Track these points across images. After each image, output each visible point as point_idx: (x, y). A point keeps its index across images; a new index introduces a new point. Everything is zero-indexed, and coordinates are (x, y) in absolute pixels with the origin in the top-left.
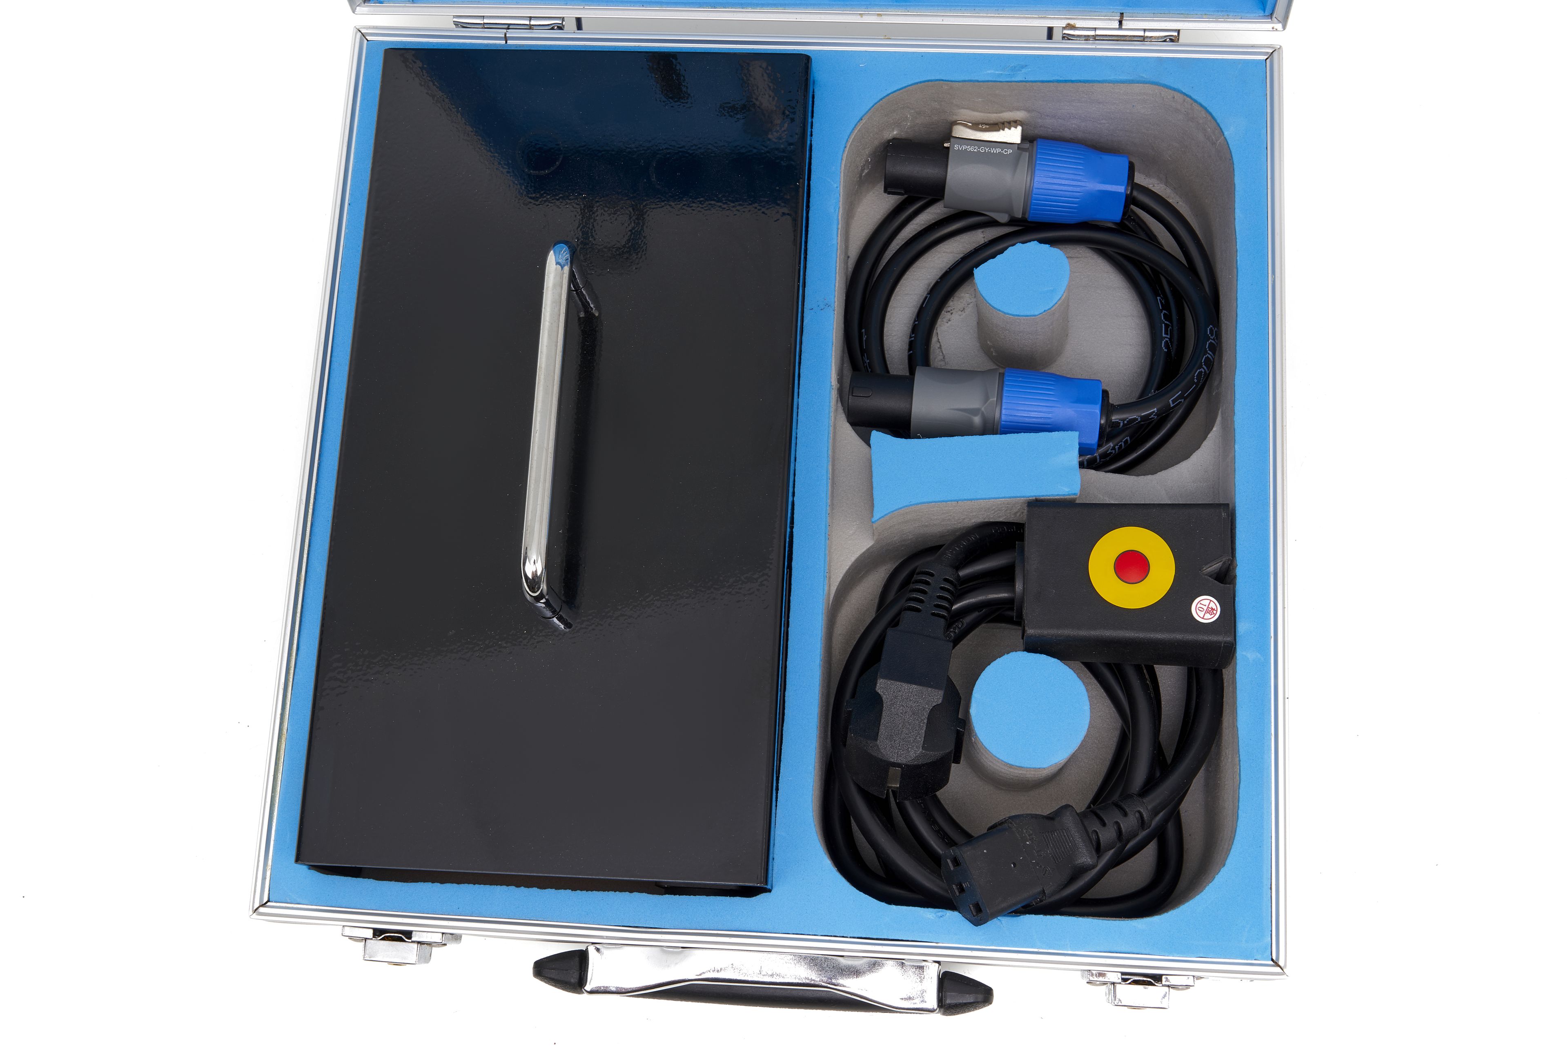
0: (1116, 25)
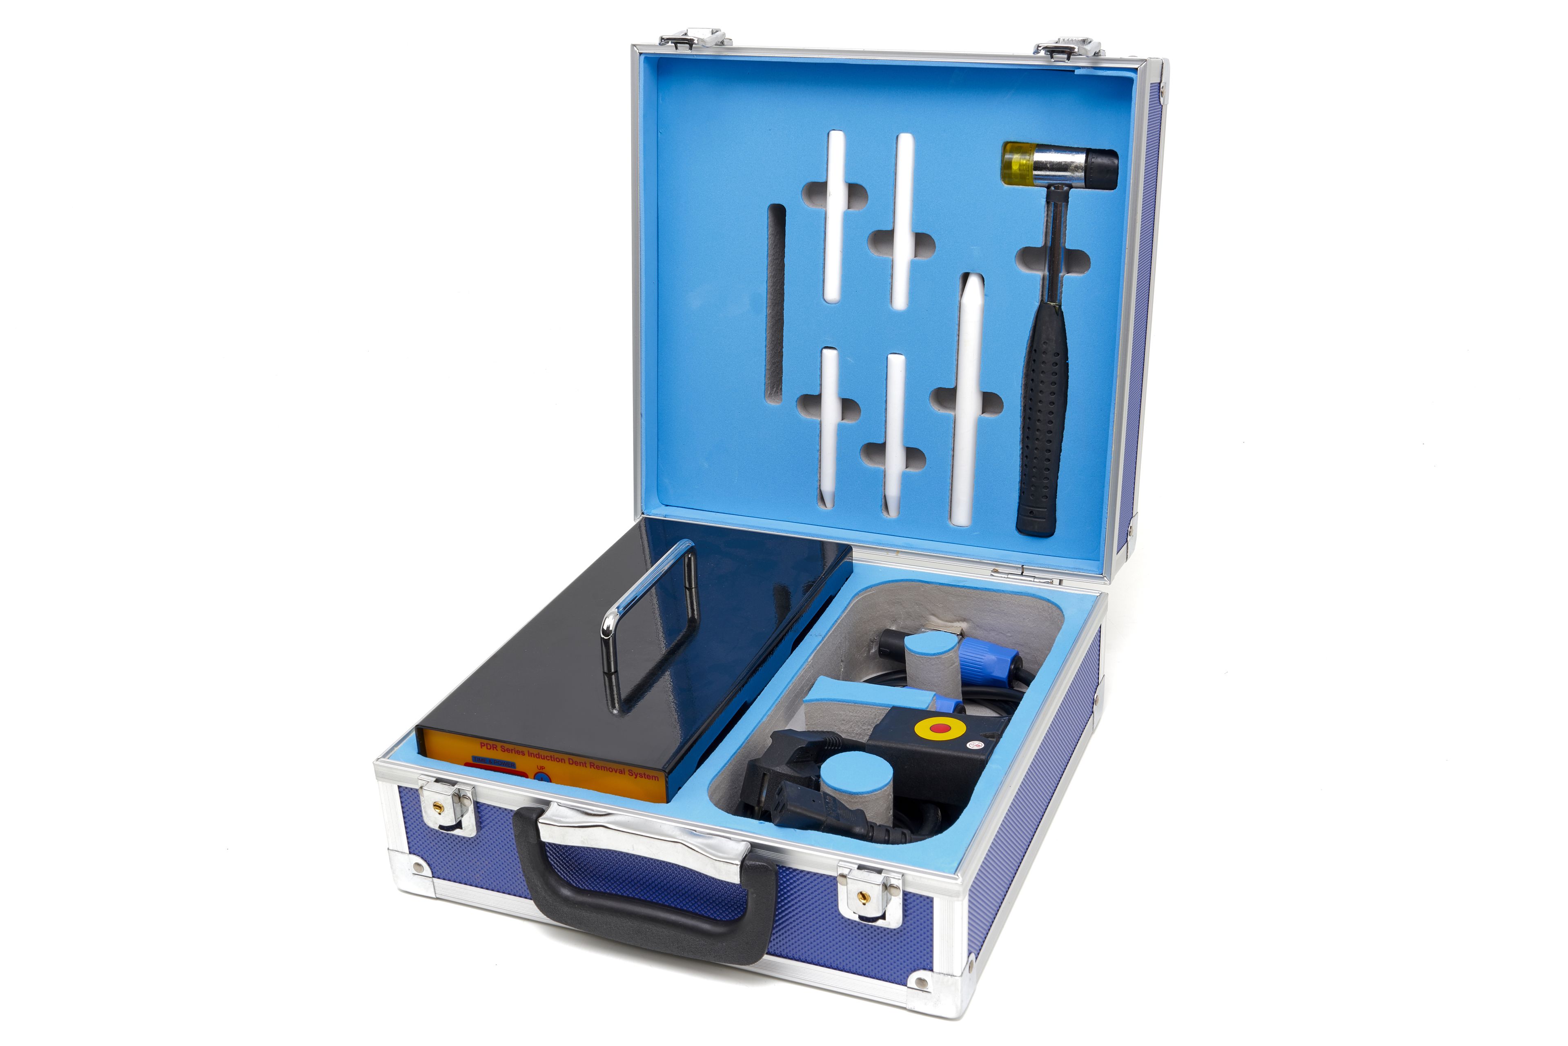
0: (1020, 572)
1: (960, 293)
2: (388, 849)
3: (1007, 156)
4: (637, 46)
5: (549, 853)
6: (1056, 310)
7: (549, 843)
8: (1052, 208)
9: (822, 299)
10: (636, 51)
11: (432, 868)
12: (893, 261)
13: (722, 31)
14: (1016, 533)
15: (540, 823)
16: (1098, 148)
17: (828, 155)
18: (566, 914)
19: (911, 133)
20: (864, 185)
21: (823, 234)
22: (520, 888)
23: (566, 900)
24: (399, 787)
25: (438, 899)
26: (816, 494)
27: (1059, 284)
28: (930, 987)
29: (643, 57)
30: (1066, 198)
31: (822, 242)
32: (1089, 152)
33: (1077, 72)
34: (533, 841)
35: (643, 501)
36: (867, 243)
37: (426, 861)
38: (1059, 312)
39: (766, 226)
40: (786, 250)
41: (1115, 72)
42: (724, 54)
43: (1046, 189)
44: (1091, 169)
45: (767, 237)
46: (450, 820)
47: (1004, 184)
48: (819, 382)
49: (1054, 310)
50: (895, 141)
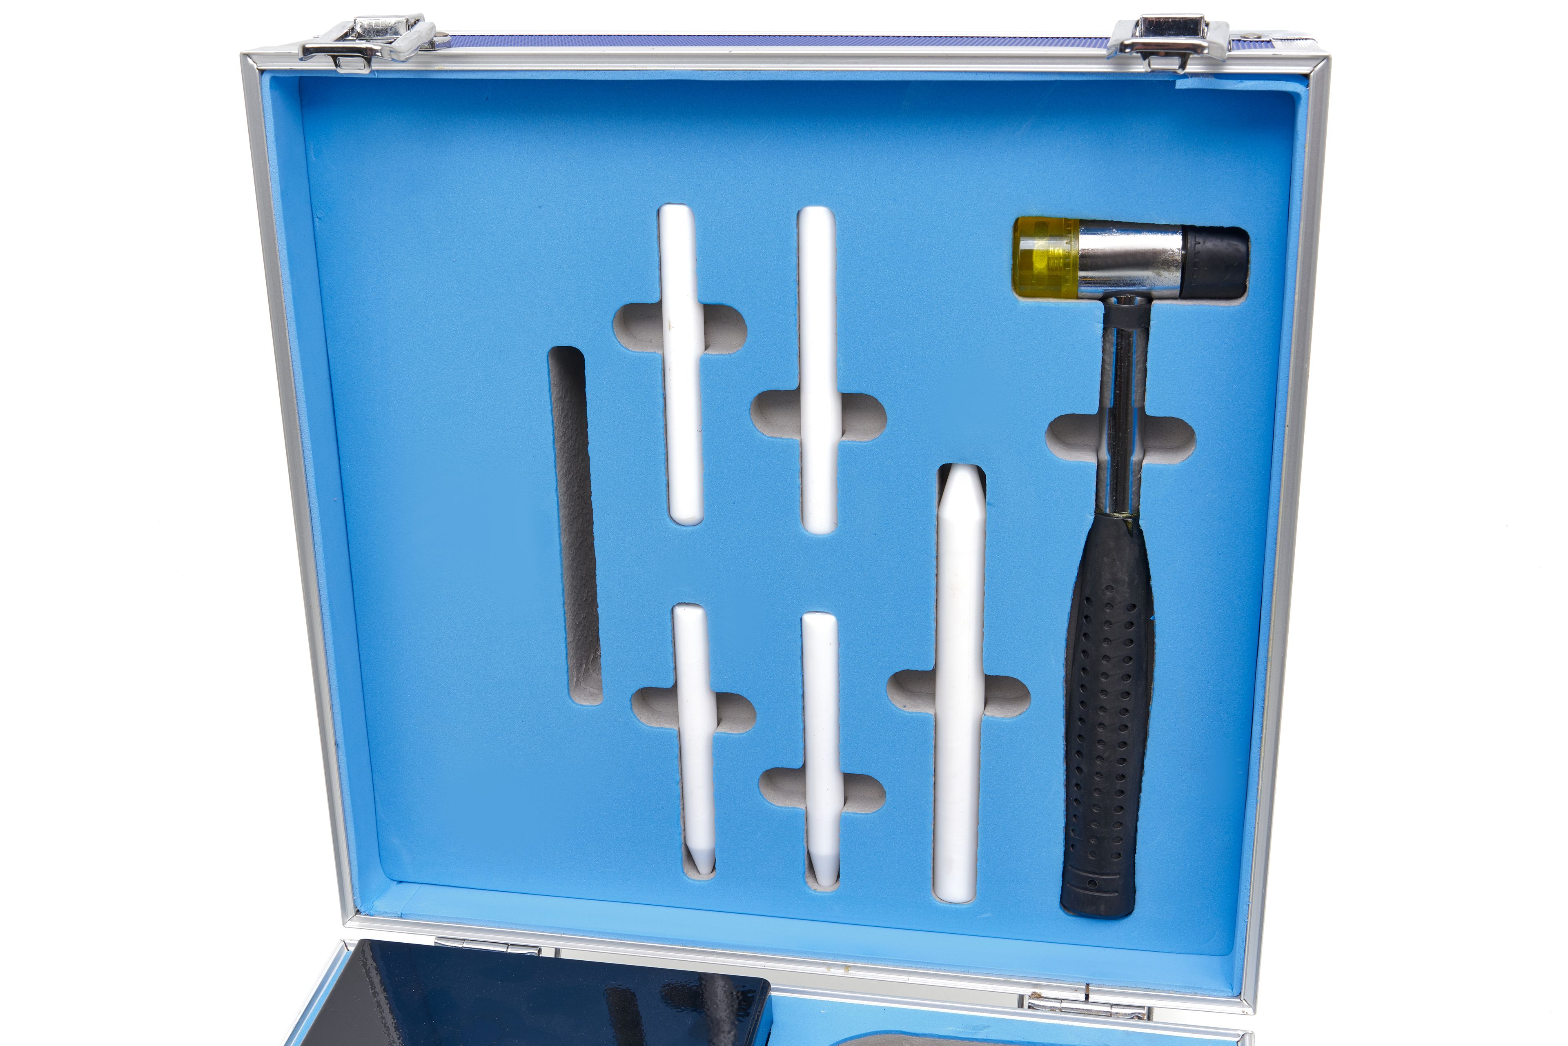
0: (1082, 997)
1: (937, 500)
3: (1026, 244)
4: (253, 57)
6: (1128, 528)
8: (1113, 338)
9: (668, 519)
10: (252, 67)
12: (801, 444)
13: (428, 19)
14: (1061, 913)
16: (1208, 224)
17: (660, 251)
19: (826, 205)
20: (736, 307)
21: (661, 399)
26: (680, 856)
27: (1131, 477)
29: (267, 78)
30: (1143, 320)
31: (661, 415)
32: (1186, 231)
33: (1180, 84)
35: (357, 892)
36: (750, 414)
38: (1135, 531)
39: (547, 388)
40: (590, 431)
41: (1262, 82)
42: (436, 68)
43: (1100, 304)
44: (1195, 264)
45: (550, 408)
47: (1017, 296)
48: (672, 666)
49: (1125, 529)
50: (795, 222)
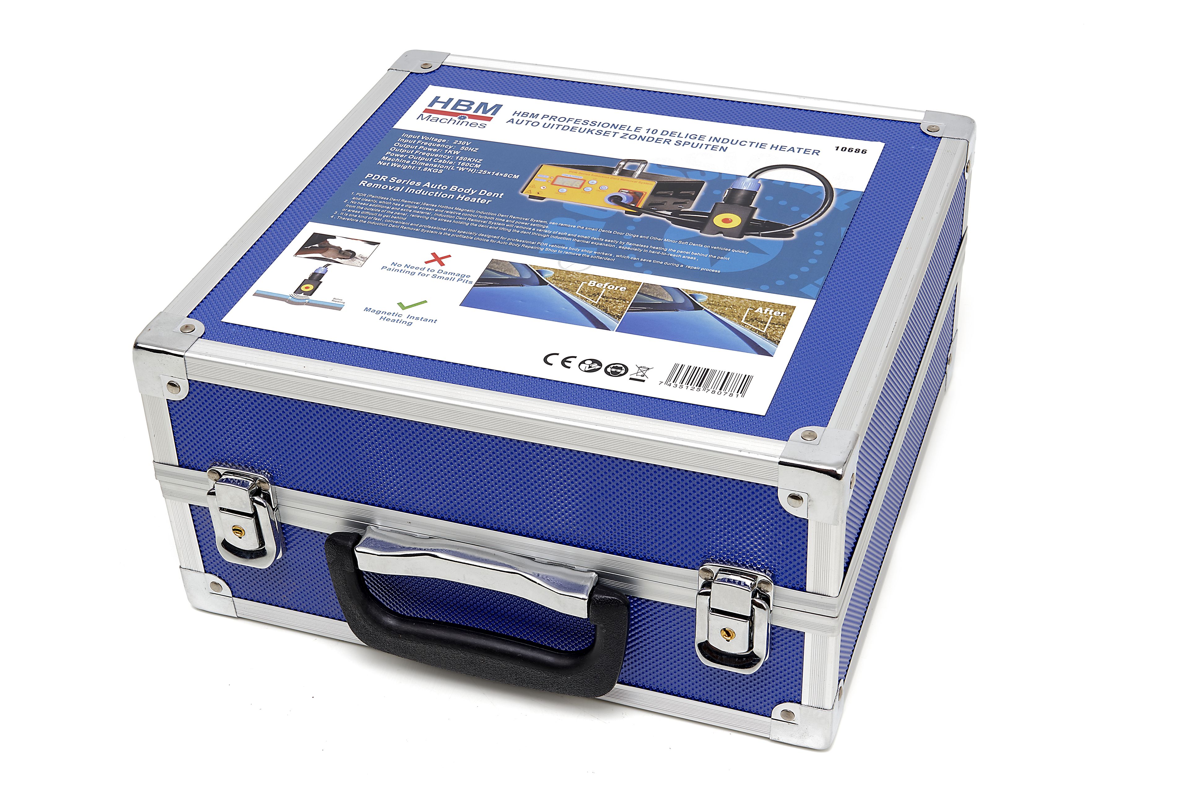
2: (180, 567)
5: (367, 581)
7: (367, 572)
11: (232, 587)
15: (357, 551)
18: (388, 643)
22: (333, 610)
23: (389, 629)
24: (190, 505)
25: (239, 618)
28: (797, 719)
34: (350, 569)
37: (224, 580)
46: (252, 544)
